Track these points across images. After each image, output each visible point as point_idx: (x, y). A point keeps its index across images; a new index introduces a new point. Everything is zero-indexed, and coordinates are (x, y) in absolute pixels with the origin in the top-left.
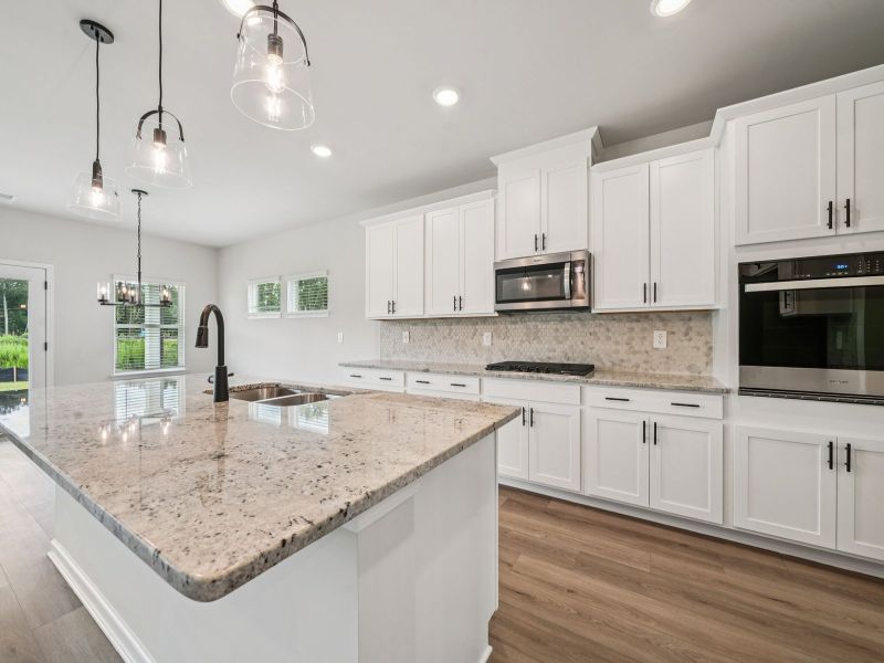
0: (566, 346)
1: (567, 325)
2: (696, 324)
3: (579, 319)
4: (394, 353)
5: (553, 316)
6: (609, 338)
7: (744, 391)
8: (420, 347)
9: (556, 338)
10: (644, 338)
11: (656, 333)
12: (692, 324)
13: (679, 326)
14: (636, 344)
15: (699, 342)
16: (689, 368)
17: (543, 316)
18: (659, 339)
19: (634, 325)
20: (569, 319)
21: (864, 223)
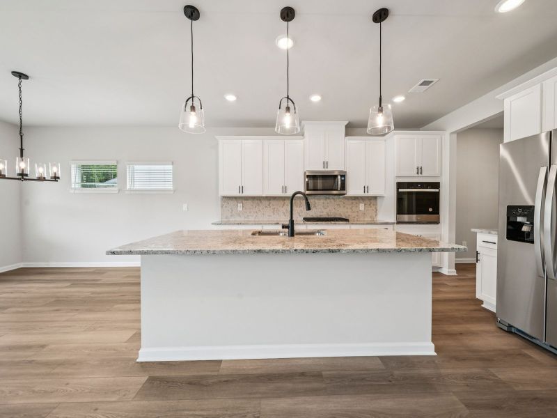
0: (327, 210)
1: (328, 201)
2: (373, 201)
3: (334, 199)
4: (231, 216)
5: (322, 197)
6: (344, 207)
7: (399, 223)
8: (250, 212)
9: (323, 207)
10: (356, 206)
11: (361, 205)
12: (372, 201)
13: (368, 202)
14: (354, 209)
15: (373, 208)
16: (371, 217)
17: (318, 197)
18: (362, 207)
19: (354, 201)
20: (329, 198)
21: (424, 174)
